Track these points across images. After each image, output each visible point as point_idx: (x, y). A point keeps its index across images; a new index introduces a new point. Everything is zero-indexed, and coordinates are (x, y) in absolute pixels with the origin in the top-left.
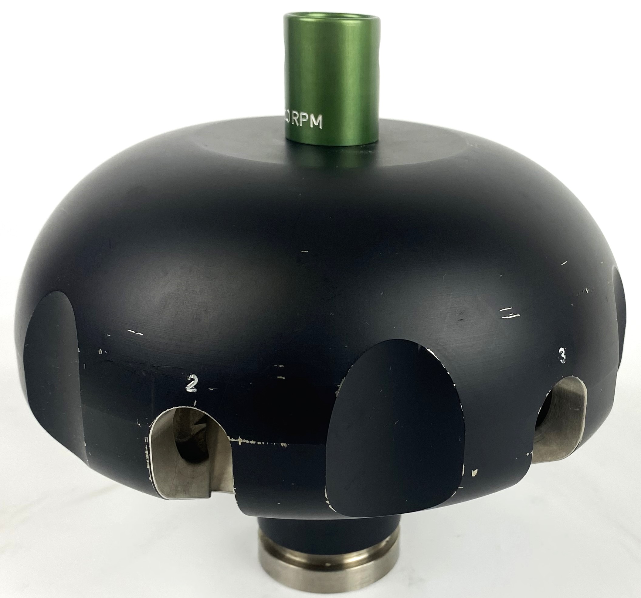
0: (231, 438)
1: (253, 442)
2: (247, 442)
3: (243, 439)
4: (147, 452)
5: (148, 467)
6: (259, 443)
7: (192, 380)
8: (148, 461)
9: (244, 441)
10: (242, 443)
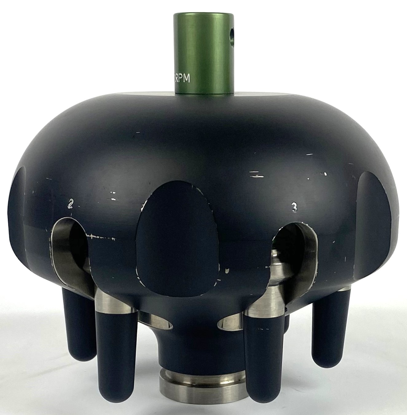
0: (87, 235)
1: (98, 237)
2: (95, 237)
3: (93, 235)
4: (50, 248)
5: (51, 257)
6: (101, 238)
7: (71, 201)
8: (51, 253)
9: (94, 236)
10: (93, 237)
